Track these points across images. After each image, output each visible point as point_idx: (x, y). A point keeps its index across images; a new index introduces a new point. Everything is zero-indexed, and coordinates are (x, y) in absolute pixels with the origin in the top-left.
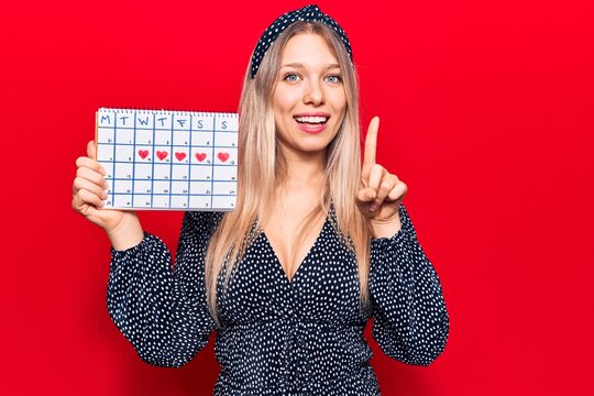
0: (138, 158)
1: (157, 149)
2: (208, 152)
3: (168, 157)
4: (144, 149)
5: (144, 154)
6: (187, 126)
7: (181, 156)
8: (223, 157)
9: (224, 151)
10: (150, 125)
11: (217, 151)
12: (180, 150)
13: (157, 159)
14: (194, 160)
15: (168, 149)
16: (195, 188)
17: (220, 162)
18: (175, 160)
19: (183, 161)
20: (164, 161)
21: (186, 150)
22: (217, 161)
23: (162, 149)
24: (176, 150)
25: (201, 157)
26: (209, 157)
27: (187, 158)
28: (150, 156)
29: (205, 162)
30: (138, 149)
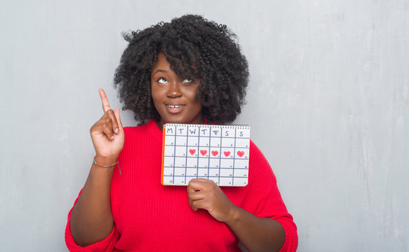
0: (189, 154)
1: (200, 149)
2: (231, 150)
3: (207, 154)
4: (192, 149)
5: (192, 152)
6: (219, 134)
7: (215, 153)
8: (241, 154)
9: (241, 150)
10: (197, 134)
11: (237, 150)
12: (215, 150)
13: (200, 155)
14: (223, 156)
15: (207, 149)
16: (223, 173)
17: (238, 157)
18: (212, 156)
19: (217, 156)
20: (205, 156)
21: (218, 150)
22: (237, 156)
23: (203, 149)
24: (212, 149)
25: (227, 154)
26: (232, 154)
27: (219, 154)
28: (196, 153)
29: (229, 157)
30: (189, 148)
